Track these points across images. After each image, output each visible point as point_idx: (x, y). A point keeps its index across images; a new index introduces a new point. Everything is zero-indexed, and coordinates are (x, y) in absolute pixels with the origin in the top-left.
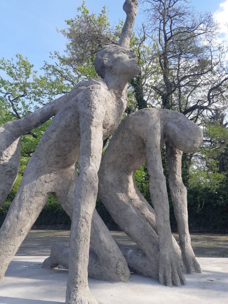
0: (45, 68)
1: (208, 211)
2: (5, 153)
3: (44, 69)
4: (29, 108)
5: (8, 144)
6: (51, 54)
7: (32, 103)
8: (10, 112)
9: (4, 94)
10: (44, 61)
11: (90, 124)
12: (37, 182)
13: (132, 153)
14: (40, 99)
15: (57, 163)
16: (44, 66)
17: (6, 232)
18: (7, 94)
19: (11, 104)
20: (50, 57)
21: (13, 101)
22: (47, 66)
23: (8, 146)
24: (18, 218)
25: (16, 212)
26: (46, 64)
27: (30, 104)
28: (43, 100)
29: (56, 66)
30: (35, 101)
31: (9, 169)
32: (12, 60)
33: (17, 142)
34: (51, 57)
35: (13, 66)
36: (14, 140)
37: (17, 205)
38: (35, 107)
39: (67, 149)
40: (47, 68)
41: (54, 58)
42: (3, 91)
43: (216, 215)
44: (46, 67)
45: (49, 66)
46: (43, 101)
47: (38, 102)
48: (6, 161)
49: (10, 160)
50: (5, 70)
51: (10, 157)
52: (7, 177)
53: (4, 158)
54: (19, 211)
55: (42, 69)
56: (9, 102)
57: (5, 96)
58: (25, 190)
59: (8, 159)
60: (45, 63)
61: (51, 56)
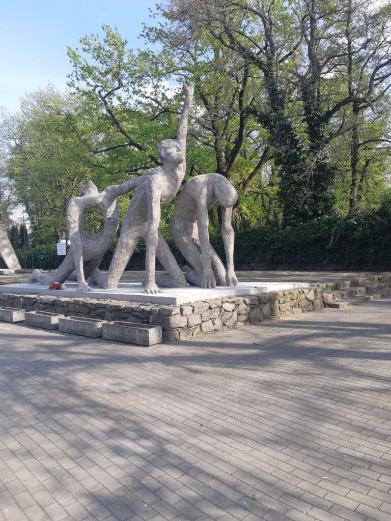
0: (145, 35)
1: (344, 245)
2: (109, 210)
3: (143, 35)
4: (127, 105)
5: (110, 204)
6: (151, 11)
7: (130, 97)
8: (103, 115)
9: (93, 88)
10: (143, 24)
11: (152, 201)
12: (130, 231)
13: (192, 208)
14: (142, 90)
15: (141, 219)
16: (143, 32)
17: (115, 261)
18: (97, 86)
19: (103, 102)
20: (150, 16)
21: (105, 97)
22: (147, 30)
23: (110, 206)
24: (121, 253)
25: (119, 249)
26: (145, 28)
27: (128, 98)
28: (146, 90)
29: (161, 27)
30: (134, 94)
31: (113, 221)
32: (98, 37)
33: (115, 201)
34: (152, 16)
35: (100, 45)
36: (114, 201)
37: (120, 245)
38: (136, 102)
39: (145, 211)
40: (147, 33)
41: (156, 16)
42: (90, 84)
43: (352, 250)
44: (145, 32)
45: (151, 30)
46: (146, 93)
47: (139, 95)
48: (110, 216)
49: (112, 215)
50: (89, 53)
51: (112, 213)
52: (112, 226)
53: (109, 214)
54: (121, 249)
55: (140, 37)
56: (100, 99)
57: (94, 90)
58: (123, 236)
59: (111, 214)
60: (143, 26)
61: (151, 14)
